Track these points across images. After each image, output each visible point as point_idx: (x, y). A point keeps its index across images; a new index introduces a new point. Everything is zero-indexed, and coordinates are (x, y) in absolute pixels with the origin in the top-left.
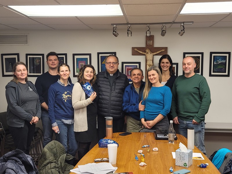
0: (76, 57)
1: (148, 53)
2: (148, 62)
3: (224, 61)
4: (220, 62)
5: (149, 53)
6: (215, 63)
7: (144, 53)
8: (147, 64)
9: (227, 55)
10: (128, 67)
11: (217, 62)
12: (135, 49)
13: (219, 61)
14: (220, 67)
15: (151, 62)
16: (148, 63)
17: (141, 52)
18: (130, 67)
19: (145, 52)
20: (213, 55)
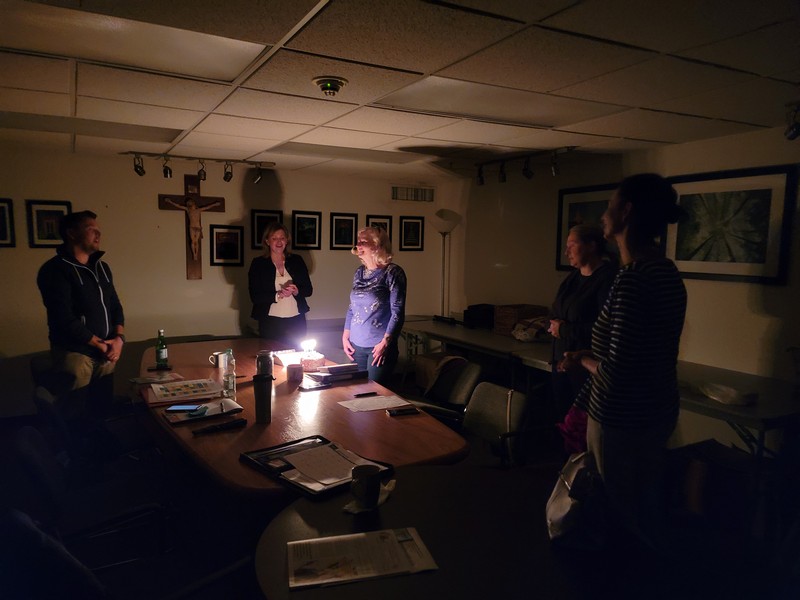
0: (36, 207)
1: (190, 207)
2: (192, 223)
3: (311, 226)
5: (194, 208)
7: (184, 208)
8: (190, 226)
9: (317, 217)
11: (303, 227)
13: (306, 225)
15: (198, 223)
16: (192, 225)
17: (177, 205)
19: (185, 206)
20: (297, 216)
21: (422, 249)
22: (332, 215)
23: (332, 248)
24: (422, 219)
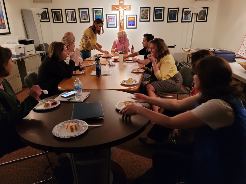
0: (80, 10)
2: (120, 14)
3: (161, 12)
4: (159, 13)
6: (156, 14)
9: (163, 9)
10: (110, 17)
11: (157, 13)
12: (114, 7)
14: (159, 16)
17: (117, 8)
18: (111, 17)
19: (119, 8)
20: (155, 9)
21: (206, 21)
22: (169, 9)
23: (168, 22)
24: (208, 8)
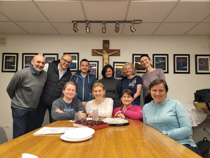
0: (46, 56)
2: (104, 60)
3: (163, 61)
6: (157, 63)
8: (104, 62)
9: (166, 56)
12: (95, 51)
13: (160, 61)
14: (161, 66)
15: (107, 60)
17: (99, 53)
19: (102, 53)
20: (155, 56)
22: (175, 55)
